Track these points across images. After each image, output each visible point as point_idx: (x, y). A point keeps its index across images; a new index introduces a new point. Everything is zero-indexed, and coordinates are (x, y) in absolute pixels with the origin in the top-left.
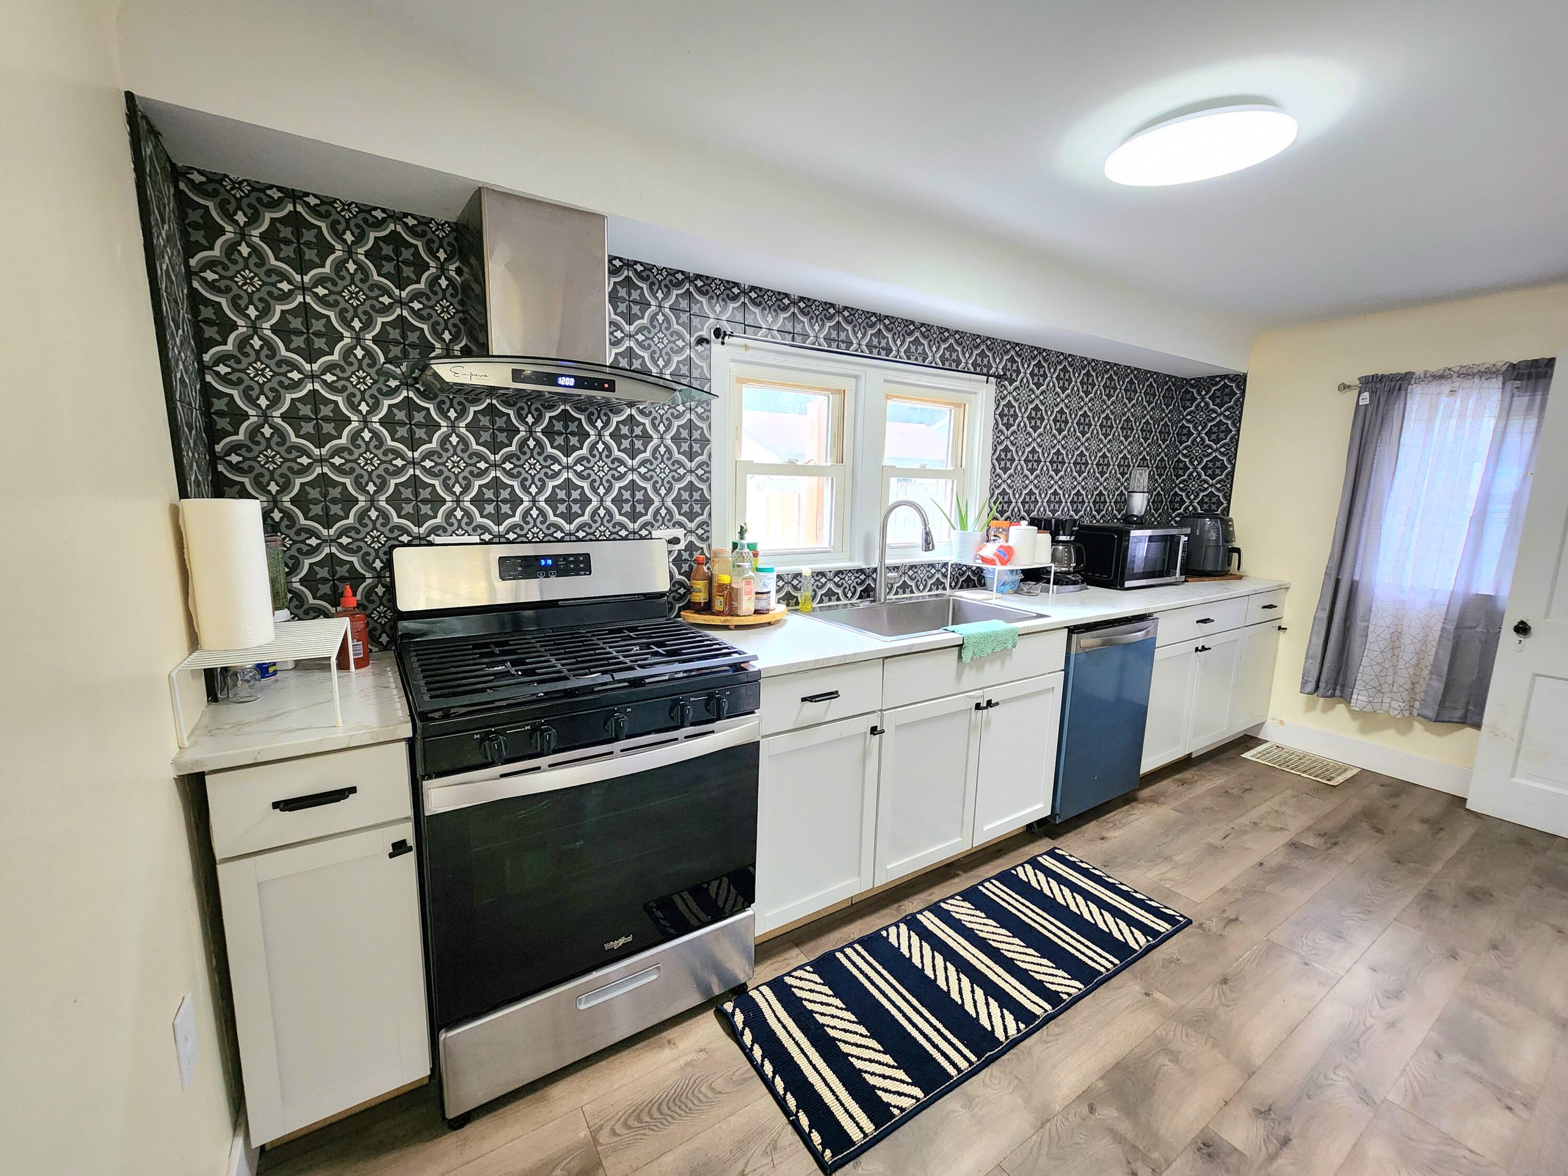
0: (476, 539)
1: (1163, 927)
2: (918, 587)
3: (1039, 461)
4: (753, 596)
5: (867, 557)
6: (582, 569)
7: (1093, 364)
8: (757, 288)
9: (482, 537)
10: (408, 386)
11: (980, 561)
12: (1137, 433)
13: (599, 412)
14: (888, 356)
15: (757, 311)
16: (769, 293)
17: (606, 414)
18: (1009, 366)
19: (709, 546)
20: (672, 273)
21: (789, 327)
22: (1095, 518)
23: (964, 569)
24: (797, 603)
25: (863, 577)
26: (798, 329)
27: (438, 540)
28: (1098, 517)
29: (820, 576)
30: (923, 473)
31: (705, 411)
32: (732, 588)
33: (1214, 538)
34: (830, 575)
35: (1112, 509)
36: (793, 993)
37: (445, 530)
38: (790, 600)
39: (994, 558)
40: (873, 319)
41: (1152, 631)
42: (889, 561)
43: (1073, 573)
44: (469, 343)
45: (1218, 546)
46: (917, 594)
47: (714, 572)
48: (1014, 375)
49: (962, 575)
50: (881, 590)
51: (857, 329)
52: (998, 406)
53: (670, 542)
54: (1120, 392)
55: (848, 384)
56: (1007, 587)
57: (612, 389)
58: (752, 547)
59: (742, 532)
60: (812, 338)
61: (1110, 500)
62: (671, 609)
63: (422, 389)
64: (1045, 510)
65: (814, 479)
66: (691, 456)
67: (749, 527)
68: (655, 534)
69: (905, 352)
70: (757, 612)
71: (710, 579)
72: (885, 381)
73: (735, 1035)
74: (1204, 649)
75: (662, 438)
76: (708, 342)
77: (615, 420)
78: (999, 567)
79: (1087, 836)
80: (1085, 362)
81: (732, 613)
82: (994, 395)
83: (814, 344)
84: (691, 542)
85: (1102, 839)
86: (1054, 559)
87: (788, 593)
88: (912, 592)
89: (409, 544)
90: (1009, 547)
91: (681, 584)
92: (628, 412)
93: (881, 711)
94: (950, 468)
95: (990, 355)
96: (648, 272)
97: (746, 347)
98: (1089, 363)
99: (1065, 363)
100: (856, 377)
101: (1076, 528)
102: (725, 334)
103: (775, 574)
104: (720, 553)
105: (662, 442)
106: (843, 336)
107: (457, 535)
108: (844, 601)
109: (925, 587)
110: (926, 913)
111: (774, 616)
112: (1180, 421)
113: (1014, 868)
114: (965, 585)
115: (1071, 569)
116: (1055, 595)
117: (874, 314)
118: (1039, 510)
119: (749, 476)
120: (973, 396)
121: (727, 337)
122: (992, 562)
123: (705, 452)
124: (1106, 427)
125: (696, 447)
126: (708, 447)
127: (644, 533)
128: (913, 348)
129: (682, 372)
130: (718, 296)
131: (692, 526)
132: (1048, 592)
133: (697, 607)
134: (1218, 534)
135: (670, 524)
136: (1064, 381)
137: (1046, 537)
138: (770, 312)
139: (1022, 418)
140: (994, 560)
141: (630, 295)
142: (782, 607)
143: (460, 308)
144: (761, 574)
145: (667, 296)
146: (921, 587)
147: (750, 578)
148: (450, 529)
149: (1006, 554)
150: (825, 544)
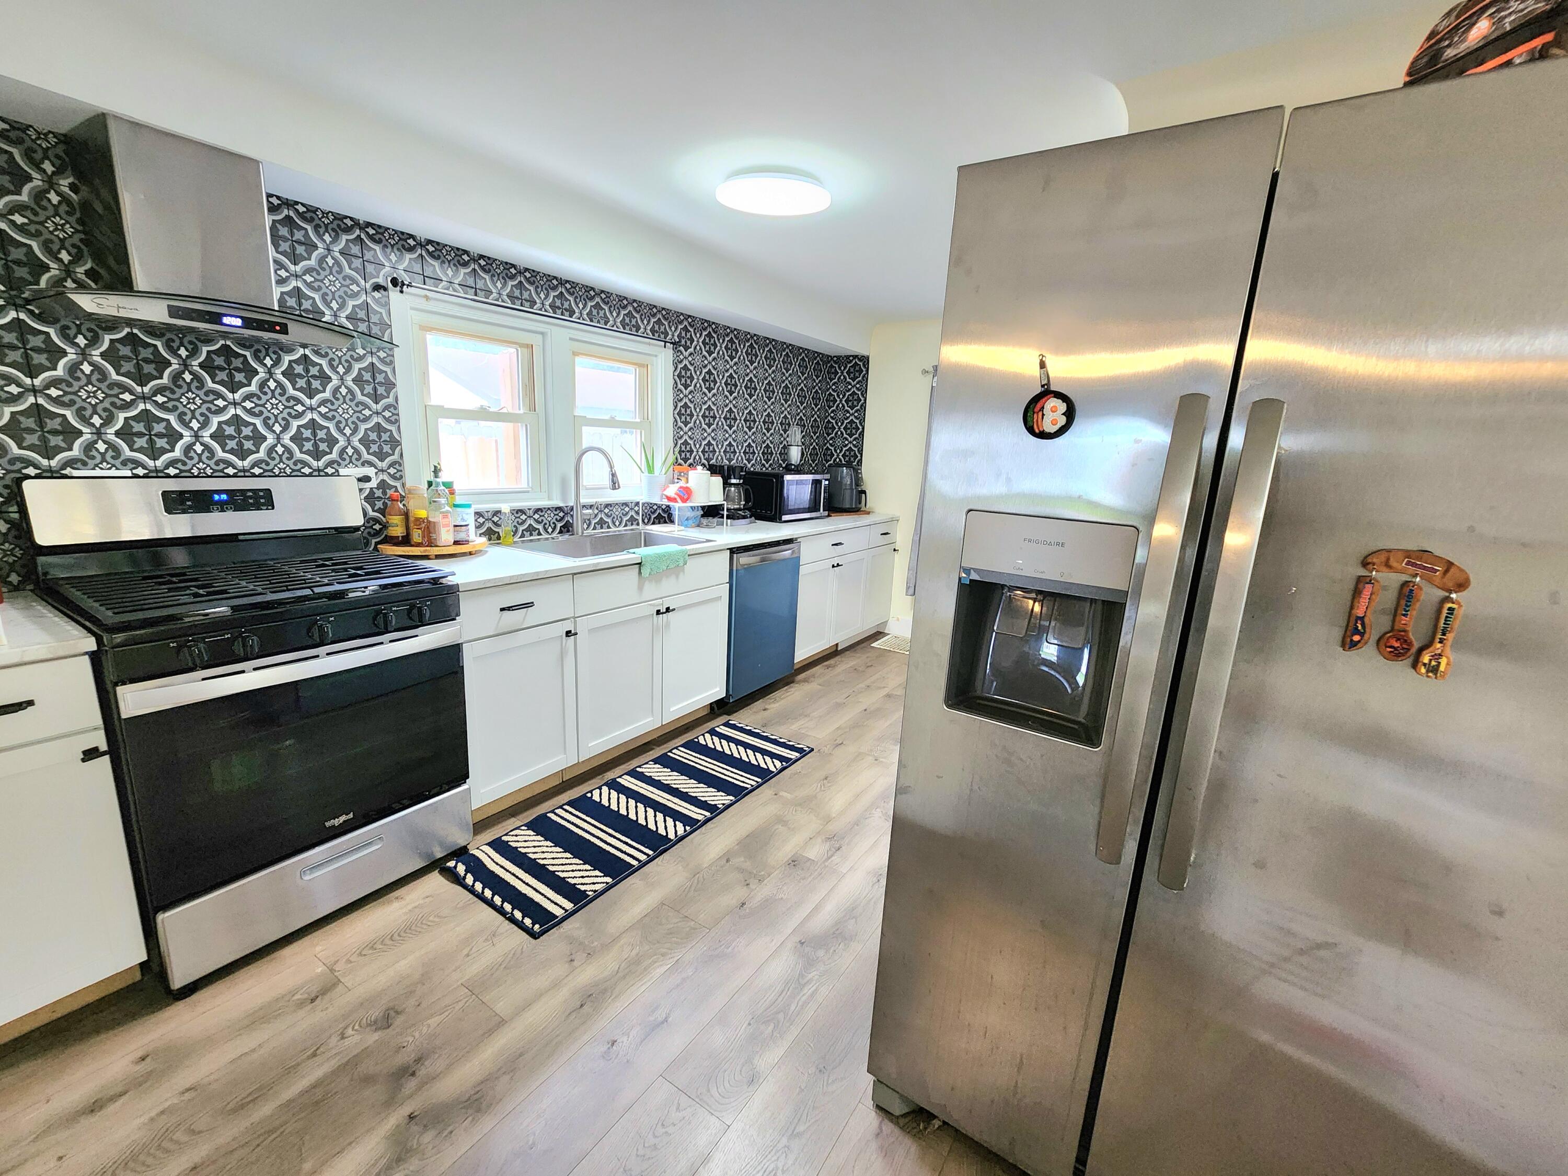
0: (129, 473)
1: (794, 755)
2: (614, 523)
3: (714, 417)
4: (452, 528)
5: (564, 495)
6: (263, 504)
7: (755, 338)
8: (434, 242)
9: (134, 471)
10: (17, 307)
11: (666, 500)
12: (794, 397)
13: (267, 350)
14: (571, 316)
15: (436, 264)
16: (448, 248)
17: (275, 353)
18: (683, 334)
19: (403, 485)
20: (340, 218)
21: (470, 282)
22: (764, 466)
23: (655, 507)
24: (499, 538)
25: (561, 514)
26: (480, 284)
27: (76, 473)
28: (767, 466)
29: (520, 514)
30: (611, 423)
31: (388, 355)
32: (429, 522)
33: (849, 483)
34: (531, 513)
35: (778, 459)
36: (510, 845)
37: (85, 464)
38: (492, 535)
39: (676, 497)
40: (555, 282)
41: (797, 551)
42: (584, 500)
43: (744, 509)
44: (96, 267)
45: (852, 489)
46: (613, 529)
47: (409, 508)
48: (689, 343)
49: (653, 513)
50: (578, 526)
51: (539, 290)
52: (676, 368)
53: (359, 480)
54: (779, 363)
55: (536, 340)
56: (690, 522)
57: (284, 330)
58: (449, 485)
59: (436, 471)
60: (495, 295)
61: (776, 452)
62: (367, 544)
63: (37, 311)
64: (722, 458)
65: (510, 425)
66: (376, 399)
67: (443, 466)
68: (342, 471)
69: (587, 314)
70: (456, 543)
71: (406, 515)
72: (571, 339)
73: (458, 880)
74: (838, 565)
75: (342, 379)
76: (385, 289)
77: (287, 359)
78: (680, 504)
79: (754, 710)
80: (749, 336)
81: (431, 544)
82: (672, 359)
83: (497, 300)
84: (383, 481)
85: (765, 710)
86: (727, 498)
87: (489, 529)
88: (609, 527)
89: (37, 477)
90: (687, 488)
91: (376, 521)
92: (301, 351)
93: (575, 618)
94: (638, 420)
95: (666, 323)
96: (311, 214)
97: (427, 297)
98: (752, 337)
99: (731, 335)
100: (542, 333)
101: (744, 473)
102: (403, 284)
103: (471, 511)
104: (414, 490)
105: (343, 383)
106: (526, 295)
107: (101, 469)
108: (545, 536)
109: (620, 523)
110: (626, 777)
111: (474, 546)
112: (828, 390)
113: (697, 738)
114: (657, 521)
115: (742, 507)
116: (729, 527)
117: (555, 278)
118: (717, 458)
119: (440, 420)
120: (655, 358)
121: (405, 287)
122: (674, 500)
123: (392, 395)
124: (769, 392)
125: (381, 390)
126: (394, 390)
127: (330, 470)
128: (595, 312)
129: (359, 316)
130: (392, 246)
131: (384, 465)
132: (723, 525)
133: (396, 541)
134: (851, 479)
135: (359, 463)
136: (732, 351)
137: (718, 480)
138: (449, 266)
139: (698, 379)
140: (675, 499)
141: (292, 235)
142: (484, 539)
143: (80, 228)
144: (459, 509)
145: (335, 239)
146: (617, 523)
147: (448, 512)
148: (91, 463)
149: (686, 494)
150: (523, 485)
